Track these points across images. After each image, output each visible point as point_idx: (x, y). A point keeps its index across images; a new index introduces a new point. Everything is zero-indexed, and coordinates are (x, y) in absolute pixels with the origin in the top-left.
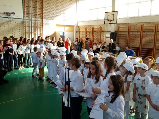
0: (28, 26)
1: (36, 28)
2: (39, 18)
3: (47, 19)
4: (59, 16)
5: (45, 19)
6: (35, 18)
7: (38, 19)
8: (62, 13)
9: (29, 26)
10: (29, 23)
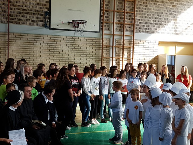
0: (107, 47)
1: (121, 49)
2: (127, 31)
3: (143, 32)
4: (165, 24)
5: (138, 31)
6: (121, 30)
7: (126, 33)
8: (171, 20)
9: (109, 47)
10: (109, 40)
